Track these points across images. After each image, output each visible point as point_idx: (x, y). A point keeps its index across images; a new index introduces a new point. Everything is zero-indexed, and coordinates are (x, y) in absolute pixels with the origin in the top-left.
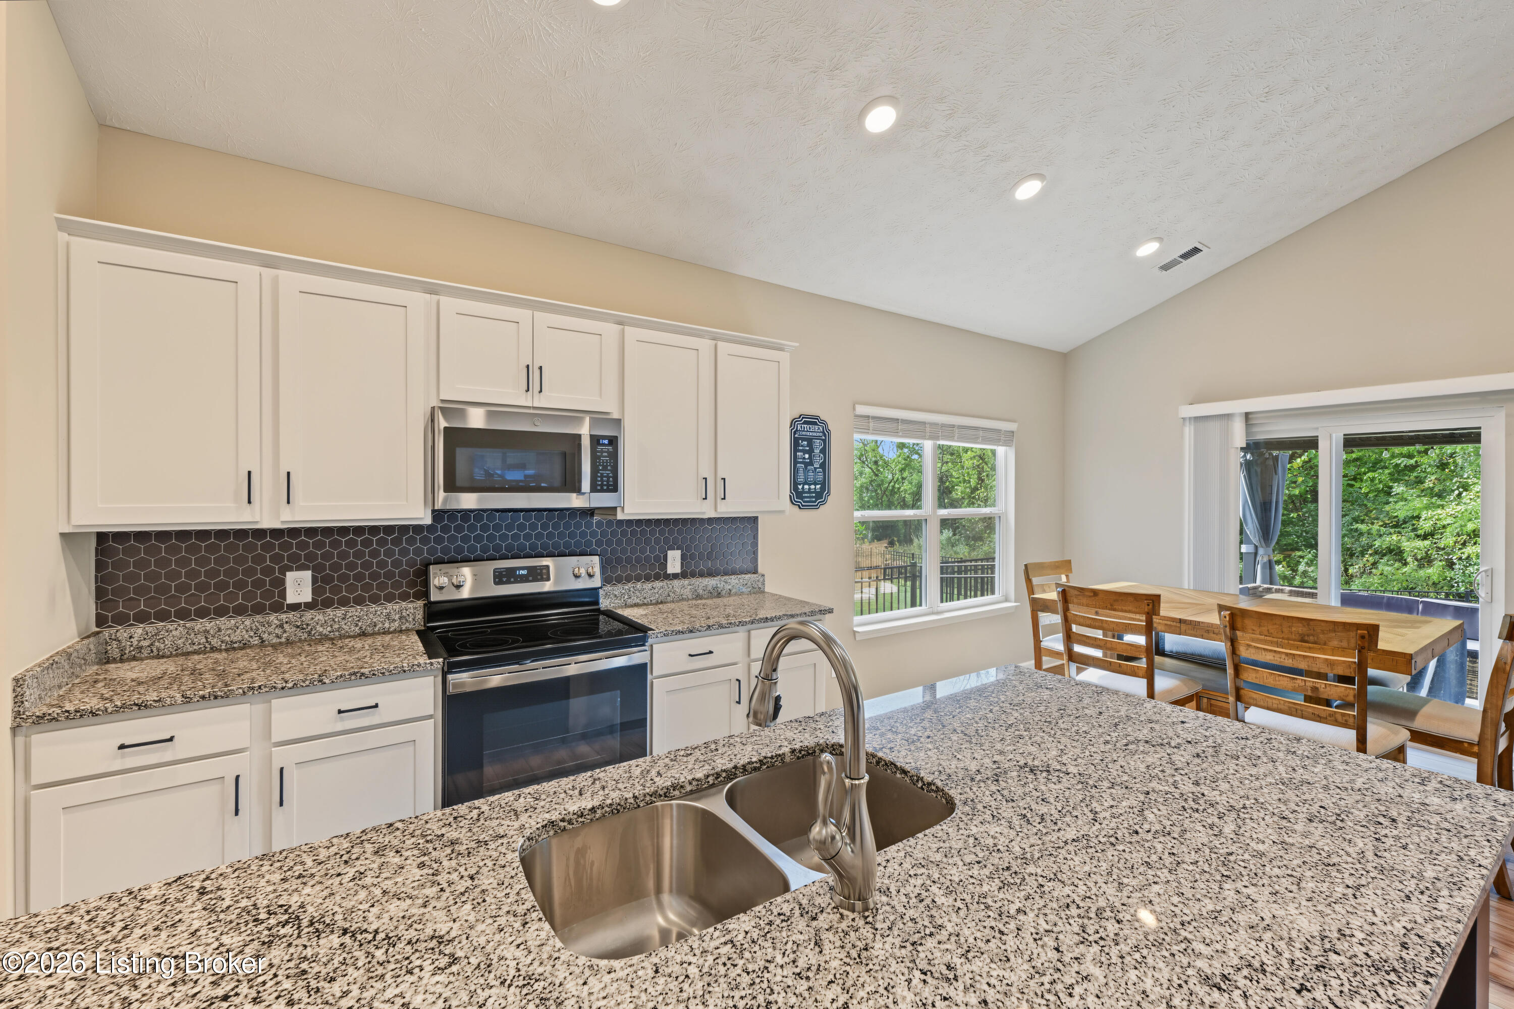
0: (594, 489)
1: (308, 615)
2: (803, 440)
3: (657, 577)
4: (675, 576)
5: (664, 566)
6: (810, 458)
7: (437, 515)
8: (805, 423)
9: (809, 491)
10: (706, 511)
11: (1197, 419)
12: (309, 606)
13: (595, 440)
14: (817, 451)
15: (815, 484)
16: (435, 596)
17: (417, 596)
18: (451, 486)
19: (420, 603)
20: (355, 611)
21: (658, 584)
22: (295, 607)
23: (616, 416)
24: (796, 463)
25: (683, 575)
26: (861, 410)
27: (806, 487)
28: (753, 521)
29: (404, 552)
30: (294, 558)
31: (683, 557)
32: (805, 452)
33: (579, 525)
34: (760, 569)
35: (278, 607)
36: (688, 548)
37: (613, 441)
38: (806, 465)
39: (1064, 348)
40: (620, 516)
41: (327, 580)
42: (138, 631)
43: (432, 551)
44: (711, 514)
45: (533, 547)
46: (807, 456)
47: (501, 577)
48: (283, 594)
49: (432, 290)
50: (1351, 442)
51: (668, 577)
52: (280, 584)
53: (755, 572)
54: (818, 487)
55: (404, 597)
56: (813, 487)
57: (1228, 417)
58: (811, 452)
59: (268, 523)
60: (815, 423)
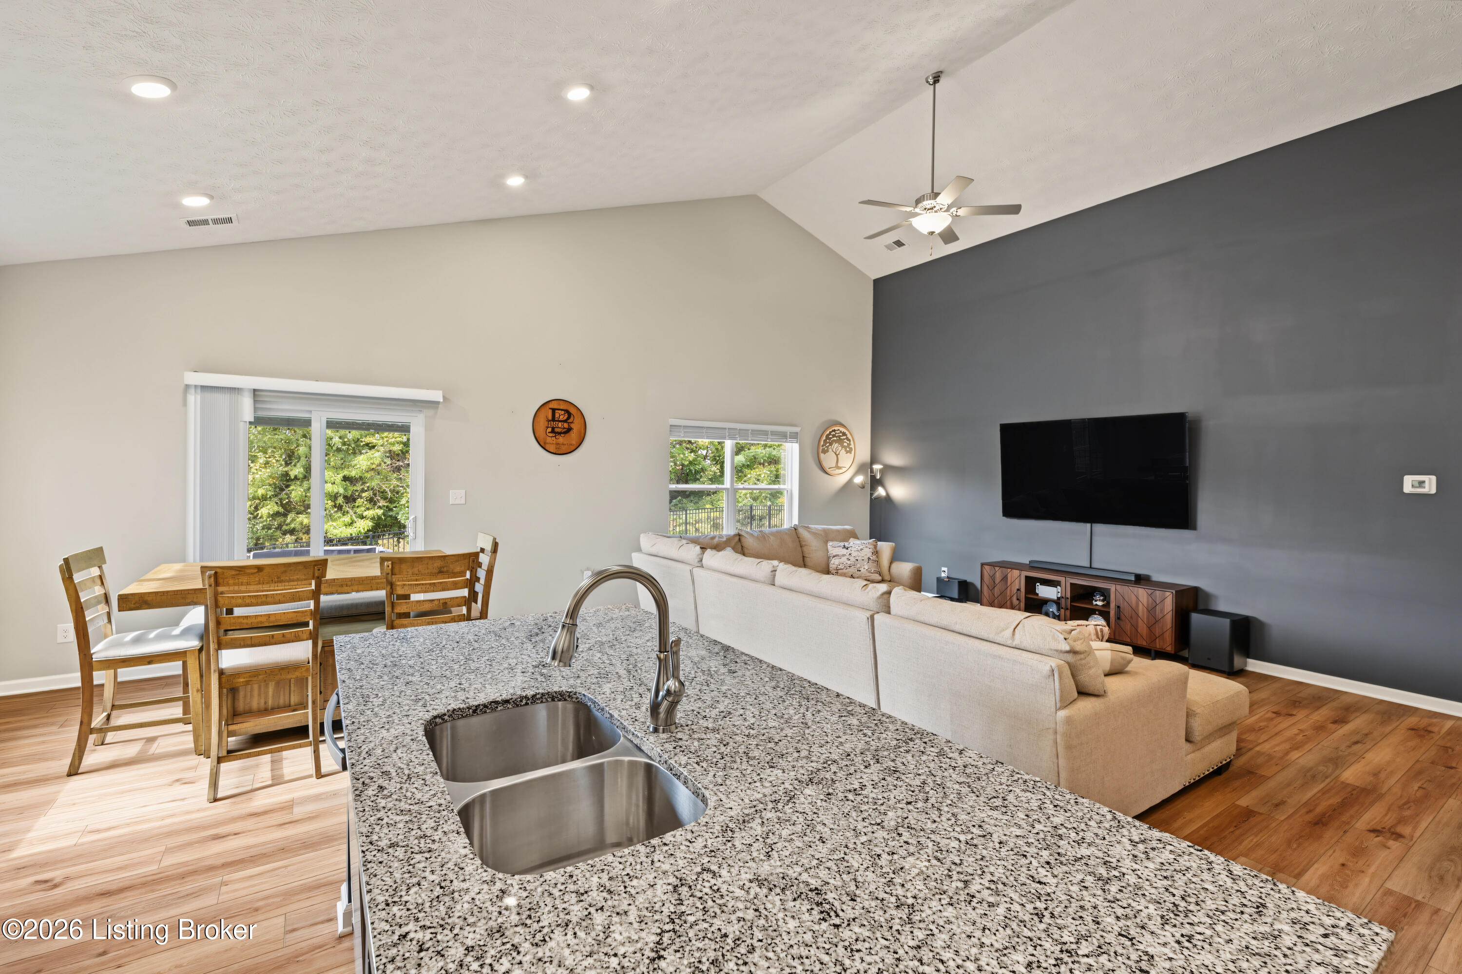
11: (204, 388)
50: (332, 425)
57: (238, 390)
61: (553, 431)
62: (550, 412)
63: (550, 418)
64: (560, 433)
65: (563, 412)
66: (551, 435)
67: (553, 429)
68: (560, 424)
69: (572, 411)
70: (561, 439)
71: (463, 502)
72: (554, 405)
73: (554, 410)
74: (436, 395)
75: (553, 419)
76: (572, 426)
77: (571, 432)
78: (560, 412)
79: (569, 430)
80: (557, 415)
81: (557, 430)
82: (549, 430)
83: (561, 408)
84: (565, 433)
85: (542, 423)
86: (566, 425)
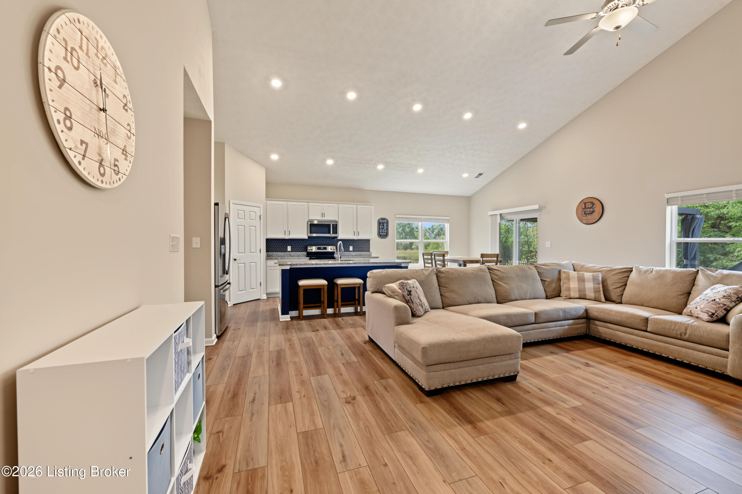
0: (333, 233)
1: (291, 253)
2: (381, 223)
3: (348, 251)
4: (351, 251)
5: (349, 249)
6: (383, 227)
7: (309, 237)
8: (383, 220)
9: (383, 235)
10: (355, 238)
11: (492, 215)
12: (291, 252)
13: (333, 225)
14: (385, 226)
15: (384, 233)
16: (308, 251)
17: (306, 251)
18: (310, 233)
19: (306, 252)
20: (297, 253)
21: (348, 252)
22: (289, 252)
23: (337, 221)
24: (380, 229)
25: (353, 251)
26: (397, 216)
27: (382, 234)
28: (369, 240)
29: (304, 244)
30: (289, 244)
31: (353, 248)
32: (382, 226)
33: (332, 240)
34: (371, 251)
35: (287, 251)
36: (354, 246)
37: (336, 225)
38: (382, 229)
39: (469, 195)
40: (338, 238)
41: (293, 248)
42: (271, 253)
43: (308, 244)
44: (356, 238)
45: (324, 244)
46: (382, 227)
47: (319, 249)
48: (287, 249)
49: (308, 202)
51: (350, 251)
52: (287, 248)
53: (370, 252)
54: (385, 234)
55: (304, 251)
56: (384, 234)
57: (496, 215)
58: (383, 226)
59: (287, 238)
60: (385, 220)
61: (585, 214)
62: (584, 204)
63: (584, 207)
64: (588, 214)
65: (590, 204)
66: (584, 215)
67: (585, 212)
68: (588, 210)
69: (595, 202)
70: (589, 217)
71: (550, 246)
72: (584, 202)
73: (585, 203)
74: (536, 207)
75: (585, 208)
76: (595, 209)
77: (594, 212)
78: (588, 204)
79: (593, 212)
80: (587, 205)
81: (587, 213)
82: (583, 213)
83: (589, 202)
84: (591, 213)
85: (580, 210)
86: (592, 210)
